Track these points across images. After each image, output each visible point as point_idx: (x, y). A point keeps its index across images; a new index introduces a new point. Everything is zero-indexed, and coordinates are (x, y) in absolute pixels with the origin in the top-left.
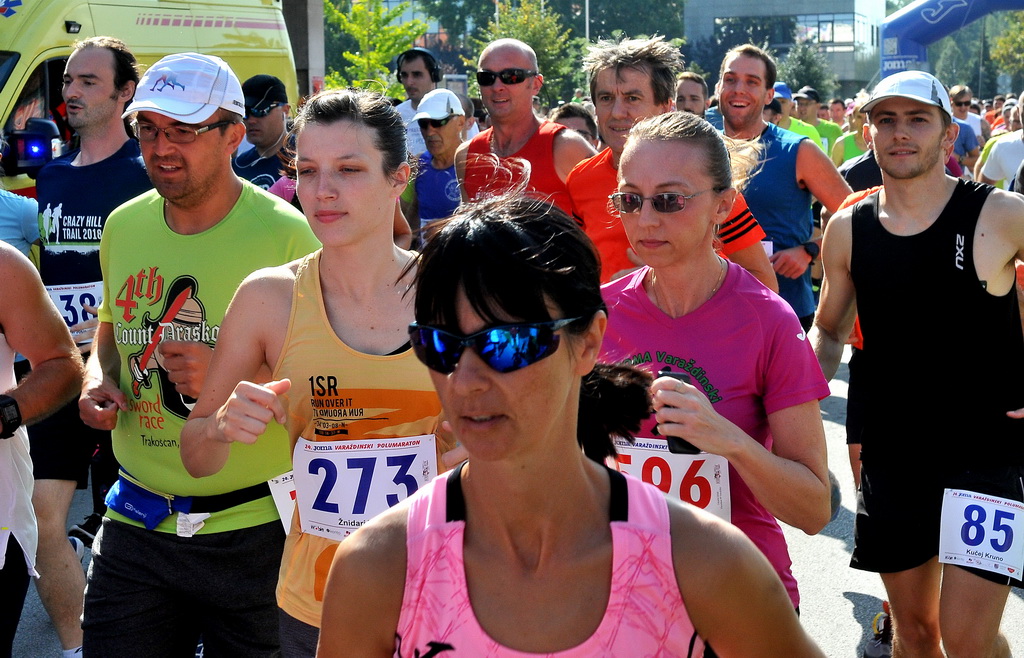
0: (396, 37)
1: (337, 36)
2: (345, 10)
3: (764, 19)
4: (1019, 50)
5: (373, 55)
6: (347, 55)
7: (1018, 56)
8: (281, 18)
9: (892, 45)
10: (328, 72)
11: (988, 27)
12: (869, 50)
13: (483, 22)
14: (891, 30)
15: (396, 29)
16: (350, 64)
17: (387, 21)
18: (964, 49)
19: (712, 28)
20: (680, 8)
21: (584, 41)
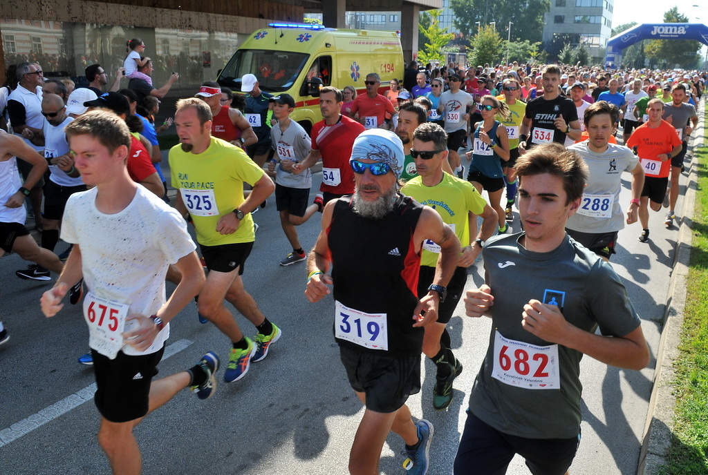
0: (443, 39)
2: (427, 30)
3: (570, 35)
4: (654, 50)
6: (426, 44)
8: (399, 41)
9: (611, 48)
10: (419, 50)
12: (604, 47)
14: (610, 44)
15: (443, 36)
16: (427, 48)
17: (440, 33)
19: (552, 37)
20: (542, 29)
21: (508, 42)
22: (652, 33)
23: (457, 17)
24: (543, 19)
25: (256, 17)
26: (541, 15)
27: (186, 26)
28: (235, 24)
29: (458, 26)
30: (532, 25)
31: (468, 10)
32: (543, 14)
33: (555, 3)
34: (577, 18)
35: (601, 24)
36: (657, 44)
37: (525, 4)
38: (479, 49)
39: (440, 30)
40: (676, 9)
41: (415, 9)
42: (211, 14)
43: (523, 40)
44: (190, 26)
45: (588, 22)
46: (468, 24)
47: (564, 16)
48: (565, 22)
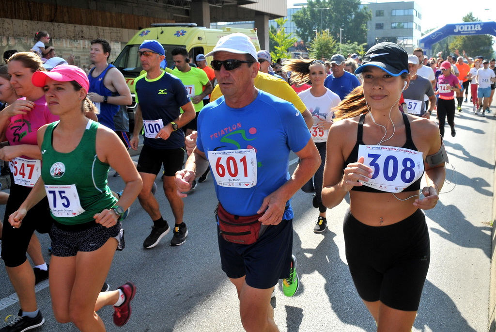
0: (289, 42)
1: (273, 42)
2: (275, 35)
4: (456, 47)
5: (283, 47)
6: (276, 47)
7: (456, 48)
8: (257, 36)
9: (423, 45)
11: (448, 40)
13: (313, 39)
14: (422, 41)
15: (289, 40)
16: (276, 50)
17: (286, 38)
18: (442, 46)
19: (374, 40)
20: (366, 34)
21: (340, 44)
22: (455, 31)
23: (298, 28)
24: (366, 27)
25: (136, 29)
26: (364, 23)
27: (79, 37)
28: (119, 35)
29: (299, 35)
30: (358, 32)
31: (307, 22)
32: (366, 23)
33: (375, 14)
34: (394, 25)
35: (412, 28)
36: (458, 42)
37: (351, 15)
38: (318, 49)
39: (286, 35)
40: (471, 14)
41: (266, 18)
42: (99, 27)
43: (352, 42)
44: (82, 37)
45: (402, 28)
46: (307, 33)
47: (383, 24)
48: (384, 28)
